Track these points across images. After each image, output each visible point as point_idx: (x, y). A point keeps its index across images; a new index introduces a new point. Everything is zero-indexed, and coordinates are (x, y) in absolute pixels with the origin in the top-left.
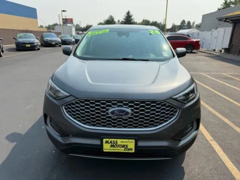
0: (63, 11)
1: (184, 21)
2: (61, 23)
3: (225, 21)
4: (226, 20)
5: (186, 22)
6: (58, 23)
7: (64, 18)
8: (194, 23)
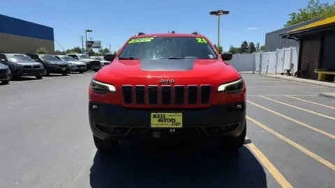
0: (88, 31)
1: (245, 43)
2: (85, 48)
3: (289, 38)
4: (291, 36)
5: (248, 44)
6: (81, 47)
7: (89, 40)
8: (258, 44)
